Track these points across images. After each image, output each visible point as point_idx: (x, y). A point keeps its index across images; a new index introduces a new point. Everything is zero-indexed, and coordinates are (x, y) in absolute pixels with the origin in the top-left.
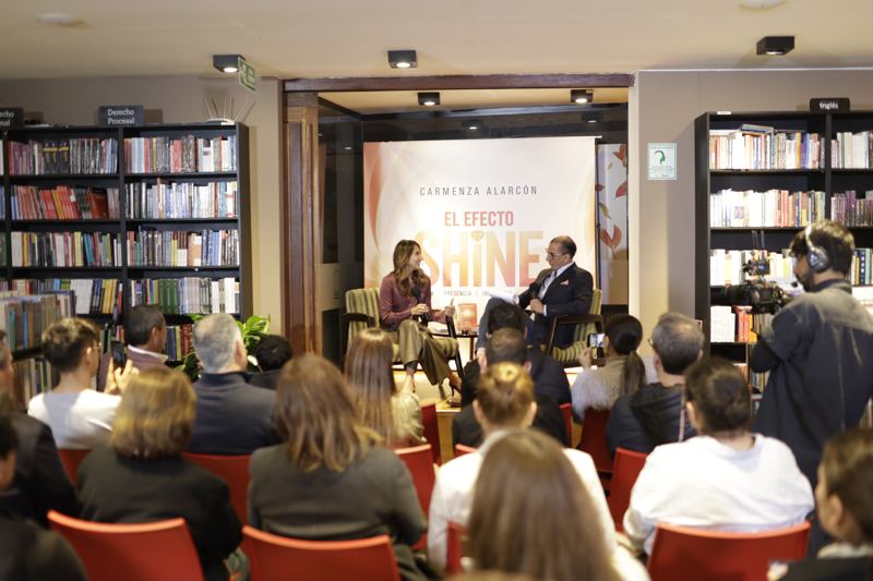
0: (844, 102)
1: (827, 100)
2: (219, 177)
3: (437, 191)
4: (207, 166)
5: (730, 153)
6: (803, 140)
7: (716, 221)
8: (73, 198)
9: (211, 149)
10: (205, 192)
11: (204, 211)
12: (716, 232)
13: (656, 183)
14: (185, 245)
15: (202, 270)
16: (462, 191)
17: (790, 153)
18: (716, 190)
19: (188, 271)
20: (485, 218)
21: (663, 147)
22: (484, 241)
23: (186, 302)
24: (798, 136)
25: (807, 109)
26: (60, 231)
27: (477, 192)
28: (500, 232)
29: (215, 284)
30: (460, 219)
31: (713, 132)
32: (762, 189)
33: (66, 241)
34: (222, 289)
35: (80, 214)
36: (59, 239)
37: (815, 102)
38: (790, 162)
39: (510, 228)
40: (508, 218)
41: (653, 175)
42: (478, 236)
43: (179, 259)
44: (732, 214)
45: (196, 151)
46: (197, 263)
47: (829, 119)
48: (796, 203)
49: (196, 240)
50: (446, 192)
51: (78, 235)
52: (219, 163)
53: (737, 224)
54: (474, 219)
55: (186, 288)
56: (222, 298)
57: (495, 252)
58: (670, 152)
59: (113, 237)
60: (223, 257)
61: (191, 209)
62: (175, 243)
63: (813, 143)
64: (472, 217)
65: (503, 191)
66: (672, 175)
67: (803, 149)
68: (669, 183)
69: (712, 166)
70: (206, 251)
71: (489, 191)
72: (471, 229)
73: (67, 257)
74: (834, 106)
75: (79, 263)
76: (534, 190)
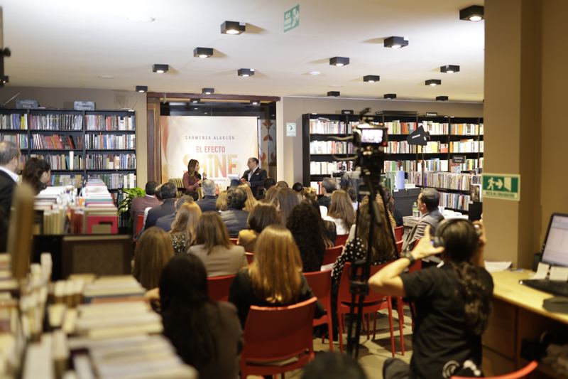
0: (352, 112)
1: (347, 111)
2: (128, 132)
3: (193, 138)
4: (122, 127)
5: (316, 128)
6: (339, 124)
7: (312, 152)
8: (61, 140)
9: (124, 121)
10: (121, 139)
11: (121, 146)
12: (312, 155)
13: (289, 137)
14: (112, 160)
15: (119, 170)
16: (203, 138)
17: (335, 128)
18: (312, 140)
19: (114, 171)
20: (213, 149)
21: (292, 124)
22: (213, 158)
23: (113, 184)
24: (338, 122)
25: (340, 113)
26: (55, 155)
27: (210, 138)
28: (220, 155)
29: (125, 177)
30: (203, 149)
31: (311, 120)
32: (326, 140)
33: (58, 159)
34: (128, 178)
35: (64, 146)
36: (54, 158)
37: (343, 111)
38: (336, 132)
39: (224, 154)
40: (223, 149)
41: (288, 135)
42: (210, 157)
43: (110, 166)
44: (317, 149)
45: (117, 121)
46: (117, 167)
47: (347, 117)
48: (337, 145)
49: (117, 158)
50: (197, 138)
51: (63, 156)
52: (127, 126)
53: (319, 153)
54: (209, 149)
55: (113, 178)
56: (128, 182)
57: (218, 163)
58: (294, 126)
59: (80, 157)
60: (128, 165)
61: (115, 145)
62: (108, 159)
63: (343, 125)
64: (208, 149)
65: (221, 138)
66: (295, 135)
67: (339, 127)
68: (294, 137)
69: (310, 132)
70: (122, 163)
71: (215, 138)
72: (208, 153)
73: (58, 165)
74: (349, 113)
75: (64, 168)
76: (233, 138)
